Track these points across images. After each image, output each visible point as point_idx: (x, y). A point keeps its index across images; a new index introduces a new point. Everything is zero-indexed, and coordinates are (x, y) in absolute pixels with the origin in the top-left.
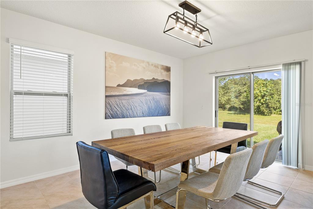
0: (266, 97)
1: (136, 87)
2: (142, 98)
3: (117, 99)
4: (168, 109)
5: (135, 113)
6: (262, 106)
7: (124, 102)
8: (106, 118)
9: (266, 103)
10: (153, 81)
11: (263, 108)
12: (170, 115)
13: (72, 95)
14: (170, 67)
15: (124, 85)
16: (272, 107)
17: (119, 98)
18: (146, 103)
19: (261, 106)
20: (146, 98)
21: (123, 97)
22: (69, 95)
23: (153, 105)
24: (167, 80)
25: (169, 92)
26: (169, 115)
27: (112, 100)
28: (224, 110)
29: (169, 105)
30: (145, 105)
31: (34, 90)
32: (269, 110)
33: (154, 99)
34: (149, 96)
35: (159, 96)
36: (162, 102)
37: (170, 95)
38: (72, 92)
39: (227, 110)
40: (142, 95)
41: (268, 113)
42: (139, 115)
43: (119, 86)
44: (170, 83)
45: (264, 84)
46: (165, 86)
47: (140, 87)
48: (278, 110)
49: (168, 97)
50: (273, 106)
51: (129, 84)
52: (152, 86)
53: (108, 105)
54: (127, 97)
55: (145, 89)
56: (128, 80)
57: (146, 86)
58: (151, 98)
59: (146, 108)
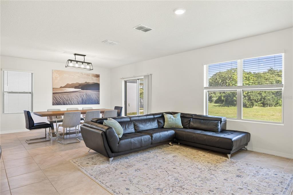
1: (73, 88)
2: (78, 94)
3: (60, 95)
4: (98, 100)
5: (72, 102)
8: (53, 105)
9: (248, 96)
10: (85, 84)
11: (245, 101)
12: (99, 104)
13: (33, 93)
14: (99, 75)
15: (65, 87)
16: (253, 100)
17: (61, 94)
18: (81, 97)
20: (81, 93)
22: (32, 93)
24: (96, 82)
25: (99, 90)
27: (57, 95)
28: (211, 103)
29: (99, 98)
30: (80, 98)
31: (14, 91)
32: (251, 102)
33: (86, 94)
34: (83, 92)
36: (93, 96)
37: (99, 92)
38: (33, 92)
39: (214, 102)
40: (78, 92)
41: (249, 106)
42: (75, 103)
43: (61, 87)
44: (99, 84)
45: (246, 77)
46: (96, 86)
47: (76, 87)
48: (259, 102)
49: (99, 93)
50: (255, 98)
51: (68, 86)
52: (85, 87)
53: (54, 98)
54: (67, 94)
55: (79, 89)
56: (67, 84)
57: (80, 87)
58: (84, 93)
59: (80, 99)
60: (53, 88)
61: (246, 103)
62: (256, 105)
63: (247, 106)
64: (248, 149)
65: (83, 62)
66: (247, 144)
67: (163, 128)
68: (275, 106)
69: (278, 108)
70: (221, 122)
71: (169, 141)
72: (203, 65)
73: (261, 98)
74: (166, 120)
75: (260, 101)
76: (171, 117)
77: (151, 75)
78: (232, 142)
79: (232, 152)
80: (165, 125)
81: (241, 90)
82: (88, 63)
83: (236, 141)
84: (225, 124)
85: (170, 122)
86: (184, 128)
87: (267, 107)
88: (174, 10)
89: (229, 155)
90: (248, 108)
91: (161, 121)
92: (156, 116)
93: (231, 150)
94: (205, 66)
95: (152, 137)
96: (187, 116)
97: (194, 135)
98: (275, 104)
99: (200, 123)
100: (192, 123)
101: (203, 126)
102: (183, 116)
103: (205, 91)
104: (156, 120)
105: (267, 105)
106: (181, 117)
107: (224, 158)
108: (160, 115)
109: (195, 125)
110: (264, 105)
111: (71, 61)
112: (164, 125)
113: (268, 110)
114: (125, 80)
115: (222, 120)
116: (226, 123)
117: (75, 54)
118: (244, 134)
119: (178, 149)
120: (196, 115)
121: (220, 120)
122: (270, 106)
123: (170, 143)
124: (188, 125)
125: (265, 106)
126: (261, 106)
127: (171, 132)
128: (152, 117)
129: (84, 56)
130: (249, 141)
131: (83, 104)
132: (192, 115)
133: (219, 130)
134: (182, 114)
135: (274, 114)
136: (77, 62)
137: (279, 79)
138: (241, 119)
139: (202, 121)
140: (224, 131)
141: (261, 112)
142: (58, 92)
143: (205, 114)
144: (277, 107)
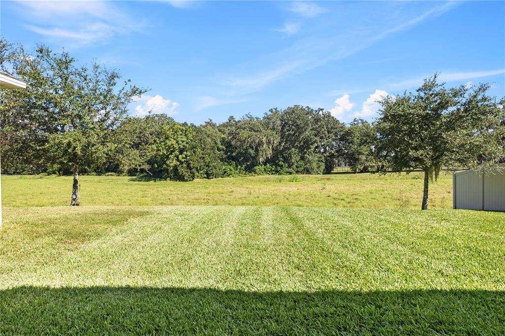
0: (185, 152)
6: (181, 166)
9: (186, 161)
11: (182, 170)
16: (194, 168)
19: (178, 166)
28: (118, 176)
32: (191, 173)
39: (125, 174)
41: (189, 178)
45: (182, 130)
48: (202, 172)
50: (196, 165)
61: (184, 174)
62: (198, 177)
68: (221, 177)
75: (203, 169)
90: (186, 182)
98: (222, 174)
105: (213, 175)
110: (208, 175)
113: (214, 183)
122: (215, 177)
125: (210, 177)
126: (205, 178)
144: (224, 179)
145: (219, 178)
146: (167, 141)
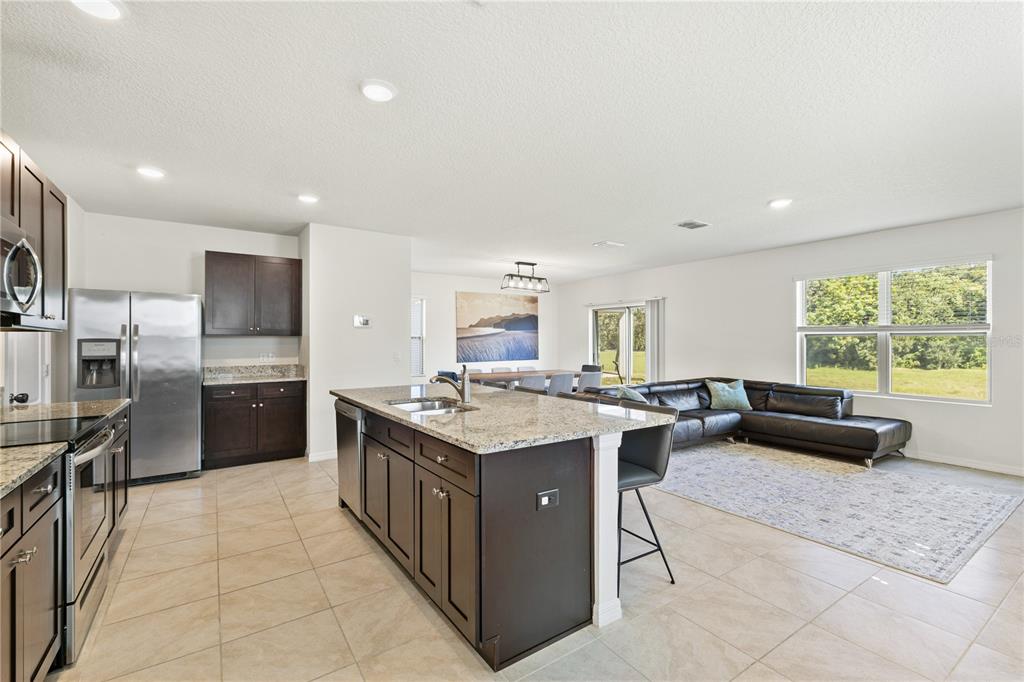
0: (874, 320)
1: (491, 327)
3: (469, 341)
6: (862, 345)
7: (477, 344)
10: (513, 317)
14: (537, 297)
15: (477, 326)
19: (858, 344)
21: (476, 339)
23: (512, 345)
24: (532, 313)
25: (537, 328)
26: (537, 358)
27: (465, 342)
33: (514, 339)
35: (521, 335)
37: (537, 333)
43: (471, 326)
44: (537, 317)
46: (531, 322)
47: (496, 326)
48: (910, 356)
49: (535, 335)
51: (482, 323)
52: (511, 323)
53: (460, 348)
54: (480, 339)
55: (502, 328)
56: (482, 320)
57: (504, 323)
58: (511, 338)
59: (503, 350)
60: (457, 329)
61: (867, 359)
62: (899, 364)
63: (871, 365)
64: (907, 455)
65: (530, 278)
66: (903, 445)
67: (709, 408)
68: (960, 367)
69: (972, 372)
70: (842, 398)
71: (729, 435)
72: (794, 281)
73: (915, 345)
74: (712, 394)
75: (912, 351)
76: (724, 388)
77: (664, 299)
78: (877, 434)
79: (876, 455)
80: (713, 403)
81: (888, 333)
82: (540, 279)
83: (885, 434)
84: (851, 403)
85: (724, 399)
86: (754, 410)
87: (935, 368)
88: (769, 202)
89: (869, 462)
90: (872, 372)
91: (705, 395)
92: (691, 386)
93: (874, 450)
94: (799, 284)
95: (703, 423)
96: (758, 386)
97: (787, 423)
98: (960, 360)
99: (793, 399)
100: (772, 401)
101: (801, 407)
102: (750, 387)
103: (798, 334)
104: (696, 394)
105: (937, 363)
106: (745, 388)
107: (858, 467)
108: (699, 384)
109: (781, 405)
110: (924, 363)
111: (512, 276)
112: (711, 403)
113: (939, 377)
114: (595, 308)
115: (845, 395)
116: (852, 401)
117: (518, 263)
118: (898, 424)
119: (750, 449)
120: (778, 385)
121: (840, 394)
122: (943, 367)
123: (731, 439)
124: (763, 405)
125: (929, 366)
126: (916, 367)
127: (734, 417)
128: (685, 386)
129: (533, 265)
130: (910, 436)
131: (508, 359)
132: (770, 384)
133: (840, 415)
134: (745, 382)
135: (957, 388)
136: (521, 277)
137: (975, 287)
138: (887, 393)
139: (797, 396)
140: (847, 416)
141: (916, 383)
142: (465, 335)
143: (798, 383)
144: (968, 370)
145: (952, 369)
146: (836, 306)
